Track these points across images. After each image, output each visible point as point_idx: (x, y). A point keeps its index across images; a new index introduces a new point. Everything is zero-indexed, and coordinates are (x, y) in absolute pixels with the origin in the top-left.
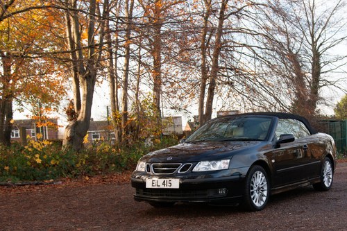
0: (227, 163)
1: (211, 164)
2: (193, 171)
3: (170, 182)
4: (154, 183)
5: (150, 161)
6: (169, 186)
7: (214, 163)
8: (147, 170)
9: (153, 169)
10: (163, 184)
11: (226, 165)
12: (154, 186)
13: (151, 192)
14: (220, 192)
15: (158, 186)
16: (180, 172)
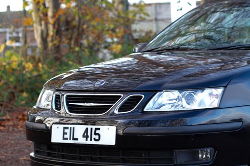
0: (217, 96)
1: (183, 96)
2: (145, 110)
3: (97, 132)
4: (66, 133)
5: (62, 88)
6: (95, 139)
7: (190, 94)
8: (56, 106)
9: (67, 104)
10: (84, 136)
11: (214, 99)
12: (67, 139)
13: (62, 151)
14: (200, 156)
15: (74, 139)
16: (119, 111)
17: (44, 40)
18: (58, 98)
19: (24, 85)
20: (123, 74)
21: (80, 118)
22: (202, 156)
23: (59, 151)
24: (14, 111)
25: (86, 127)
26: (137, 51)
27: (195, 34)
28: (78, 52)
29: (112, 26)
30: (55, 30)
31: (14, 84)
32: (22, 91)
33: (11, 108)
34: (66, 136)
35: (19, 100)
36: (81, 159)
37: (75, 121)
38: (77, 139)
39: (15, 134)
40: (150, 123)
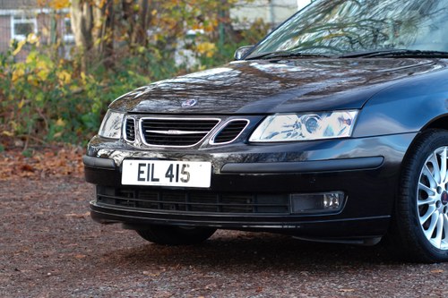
0: (348, 122)
1: (302, 121)
2: (251, 140)
3: (186, 169)
4: (143, 172)
5: (135, 110)
6: (182, 180)
7: (312, 119)
8: (128, 135)
9: (144, 132)
10: (167, 176)
11: (345, 125)
12: (143, 180)
13: (137, 198)
14: (325, 203)
15: (153, 180)
16: (215, 142)
17: (87, 35)
18: (130, 124)
19: (59, 108)
20: (218, 92)
21: (160, 151)
22: (328, 204)
23: (132, 196)
24: (45, 148)
25: (169, 163)
26: (239, 58)
27: (329, 29)
28: (143, 55)
29: (198, 13)
30: (105, 18)
31: (42, 105)
32: (56, 117)
33: (40, 143)
34: (142, 176)
35: (53, 132)
36: (162, 207)
37: (152, 155)
38: (158, 180)
39: (52, 182)
40: (258, 158)
